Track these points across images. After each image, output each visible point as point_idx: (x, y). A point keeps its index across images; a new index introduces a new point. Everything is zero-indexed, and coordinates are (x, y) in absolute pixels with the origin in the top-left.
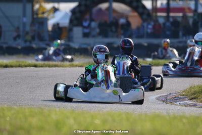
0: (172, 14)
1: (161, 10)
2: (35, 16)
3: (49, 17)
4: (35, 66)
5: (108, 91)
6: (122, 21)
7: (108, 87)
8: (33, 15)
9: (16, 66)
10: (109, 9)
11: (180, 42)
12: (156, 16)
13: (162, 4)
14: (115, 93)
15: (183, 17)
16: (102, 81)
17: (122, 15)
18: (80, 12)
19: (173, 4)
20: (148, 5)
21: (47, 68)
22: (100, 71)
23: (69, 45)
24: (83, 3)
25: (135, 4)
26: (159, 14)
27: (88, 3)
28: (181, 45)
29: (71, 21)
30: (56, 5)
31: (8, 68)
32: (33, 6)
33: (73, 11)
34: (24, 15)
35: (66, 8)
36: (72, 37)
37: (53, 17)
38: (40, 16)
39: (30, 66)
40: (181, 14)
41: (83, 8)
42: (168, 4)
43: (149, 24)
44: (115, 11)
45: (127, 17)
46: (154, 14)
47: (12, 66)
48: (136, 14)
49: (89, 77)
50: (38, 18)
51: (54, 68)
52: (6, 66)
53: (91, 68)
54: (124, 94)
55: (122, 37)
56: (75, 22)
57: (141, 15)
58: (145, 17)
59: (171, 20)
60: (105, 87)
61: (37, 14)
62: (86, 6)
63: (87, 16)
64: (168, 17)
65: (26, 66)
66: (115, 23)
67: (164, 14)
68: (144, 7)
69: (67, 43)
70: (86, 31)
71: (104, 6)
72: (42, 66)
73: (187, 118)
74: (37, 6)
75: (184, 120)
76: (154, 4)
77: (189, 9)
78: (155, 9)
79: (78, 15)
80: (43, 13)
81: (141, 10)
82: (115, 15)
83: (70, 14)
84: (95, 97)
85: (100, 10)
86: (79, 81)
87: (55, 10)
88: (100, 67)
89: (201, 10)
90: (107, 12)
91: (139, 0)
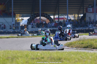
0: (60, 20)
2: (16, 22)
3: (21, 22)
4: (17, 37)
5: (52, 46)
6: (44, 22)
7: (52, 44)
8: (15, 21)
9: (11, 38)
10: (40, 19)
11: (63, 29)
13: (56, 17)
14: (54, 46)
15: (63, 21)
16: (50, 42)
18: (31, 20)
19: (60, 17)
20: (52, 17)
22: (48, 39)
24: (31, 17)
25: (48, 17)
26: (56, 20)
27: (33, 17)
29: (28, 23)
30: (23, 18)
31: (8, 38)
32: (15, 19)
33: (28, 20)
34: (13, 22)
36: (28, 28)
37: (22, 22)
38: (18, 21)
40: (63, 20)
41: (31, 19)
42: (59, 17)
43: (53, 23)
44: (42, 19)
45: (45, 21)
46: (54, 20)
47: (10, 38)
48: (48, 20)
49: (44, 41)
50: (17, 22)
53: (44, 38)
54: (57, 47)
55: (44, 28)
56: (29, 23)
57: (50, 20)
58: (51, 21)
59: (59, 22)
60: (51, 44)
61: (17, 21)
62: (32, 18)
63: (33, 21)
64: (59, 21)
65: (14, 38)
66: (42, 23)
67: (58, 20)
68: (51, 18)
70: (32, 26)
71: (38, 18)
72: (19, 38)
73: (67, 53)
74: (16, 19)
75: (66, 53)
76: (54, 17)
77: (65, 18)
78: (54, 19)
79: (30, 21)
80: (19, 21)
81: (50, 19)
82: (41, 21)
83: (27, 21)
84: (48, 48)
85: (37, 19)
86: (40, 43)
87: (23, 19)
88: (48, 38)
89: (69, 18)
90: (39, 20)
91: (49, 16)
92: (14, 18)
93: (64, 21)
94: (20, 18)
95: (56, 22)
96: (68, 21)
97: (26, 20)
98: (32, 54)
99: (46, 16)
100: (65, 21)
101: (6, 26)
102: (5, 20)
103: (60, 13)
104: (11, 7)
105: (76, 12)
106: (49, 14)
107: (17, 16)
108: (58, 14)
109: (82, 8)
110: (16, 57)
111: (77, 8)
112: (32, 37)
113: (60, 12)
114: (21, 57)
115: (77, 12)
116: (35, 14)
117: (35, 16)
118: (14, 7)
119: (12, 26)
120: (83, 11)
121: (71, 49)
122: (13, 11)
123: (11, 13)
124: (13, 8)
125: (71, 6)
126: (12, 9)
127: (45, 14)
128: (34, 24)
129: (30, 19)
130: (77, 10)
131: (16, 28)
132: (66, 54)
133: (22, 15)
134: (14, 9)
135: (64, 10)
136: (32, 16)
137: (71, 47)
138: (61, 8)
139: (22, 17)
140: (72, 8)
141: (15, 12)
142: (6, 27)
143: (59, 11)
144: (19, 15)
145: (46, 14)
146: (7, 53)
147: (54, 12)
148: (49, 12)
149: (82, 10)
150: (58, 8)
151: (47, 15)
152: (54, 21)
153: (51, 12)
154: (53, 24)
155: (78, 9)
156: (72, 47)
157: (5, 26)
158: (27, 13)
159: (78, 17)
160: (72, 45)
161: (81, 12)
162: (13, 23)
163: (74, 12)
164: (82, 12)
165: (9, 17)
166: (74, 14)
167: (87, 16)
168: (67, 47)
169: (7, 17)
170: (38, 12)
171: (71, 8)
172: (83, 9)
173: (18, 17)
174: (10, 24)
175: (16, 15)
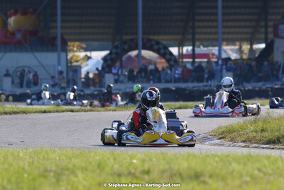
0: (197, 60)
1: (187, 56)
2: (69, 65)
3: (82, 65)
4: (72, 111)
6: (151, 67)
8: (67, 63)
9: (54, 112)
10: (138, 55)
11: (206, 86)
12: (182, 62)
13: (187, 50)
15: (207, 62)
17: (150, 62)
18: (112, 59)
19: (198, 51)
20: (174, 51)
21: (83, 113)
23: (102, 91)
24: (114, 51)
25: (162, 51)
26: (185, 60)
27: (118, 51)
28: (207, 88)
30: (88, 54)
31: (46, 114)
32: (67, 56)
33: (105, 59)
34: (59, 64)
35: (98, 56)
37: (87, 65)
38: (75, 64)
39: (67, 111)
40: (206, 60)
41: (114, 56)
42: (193, 50)
43: (176, 69)
44: (144, 58)
45: (155, 64)
46: (181, 60)
47: (50, 112)
48: (163, 60)
50: (71, 66)
51: (89, 113)
52: (45, 112)
55: (152, 82)
56: (107, 69)
57: (168, 61)
58: (172, 63)
59: (196, 65)
61: (71, 63)
62: (117, 53)
63: (118, 64)
64: (193, 63)
65: (63, 111)
67: (191, 60)
68: (171, 54)
69: (101, 89)
70: (116, 77)
71: (134, 53)
72: (78, 111)
74: (70, 55)
76: (181, 51)
77: (213, 54)
78: (182, 55)
79: (109, 62)
80: (77, 61)
81: (168, 56)
82: (143, 62)
83: (102, 62)
85: (130, 57)
87: (89, 58)
89: (224, 56)
90: (136, 59)
91: (166, 48)
92: (63, 55)
93: (209, 62)
94: (82, 54)
95: (185, 66)
96: (220, 62)
97: (98, 61)
98: (115, 159)
99: (156, 47)
100: (214, 65)
101: (40, 77)
102: (38, 60)
103: (199, 40)
104: (55, 21)
105: (244, 36)
106: (164, 43)
107: (71, 48)
108: (191, 43)
109: (263, 24)
110: (68, 169)
111: (248, 24)
112: (114, 110)
113: (197, 36)
114: (84, 170)
115: (248, 36)
116: (125, 43)
117: (126, 47)
118: (62, 21)
119: (57, 77)
120: (266, 33)
121: (229, 146)
122: (59, 31)
123: (55, 38)
124: (59, 24)
125: (231, 17)
126: (56, 27)
127: (153, 43)
128: (122, 72)
129: (108, 58)
130: (246, 30)
131: (68, 83)
132: (216, 162)
133: (87, 45)
134: (62, 27)
135: (209, 30)
136: (116, 47)
137: (229, 141)
138: (201, 24)
139: (86, 50)
140: (234, 24)
141: (66, 37)
142: (39, 81)
143: (194, 34)
144: (77, 43)
145: (158, 43)
146: (42, 157)
147: (180, 37)
148: (165, 37)
149: (263, 30)
150: (191, 24)
151: (161, 46)
152: (181, 64)
153: (170, 37)
154: (177, 72)
155: (249, 27)
156: (231, 141)
157: (37, 78)
158: (103, 40)
159: (251, 50)
160: (232, 135)
161: (259, 36)
162: (60, 68)
163: (239, 36)
164: (263, 36)
165: (48, 51)
166: (238, 43)
167: (278, 49)
168: (219, 141)
169: (43, 51)
170: (133, 37)
171: (229, 24)
172: (266, 27)
173: (75, 49)
174: (52, 72)
175: (69, 44)
